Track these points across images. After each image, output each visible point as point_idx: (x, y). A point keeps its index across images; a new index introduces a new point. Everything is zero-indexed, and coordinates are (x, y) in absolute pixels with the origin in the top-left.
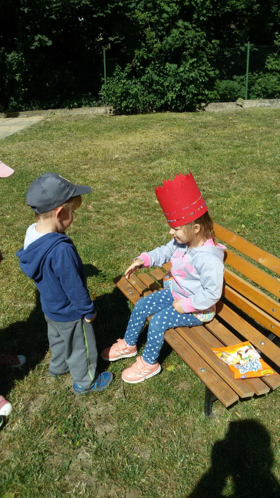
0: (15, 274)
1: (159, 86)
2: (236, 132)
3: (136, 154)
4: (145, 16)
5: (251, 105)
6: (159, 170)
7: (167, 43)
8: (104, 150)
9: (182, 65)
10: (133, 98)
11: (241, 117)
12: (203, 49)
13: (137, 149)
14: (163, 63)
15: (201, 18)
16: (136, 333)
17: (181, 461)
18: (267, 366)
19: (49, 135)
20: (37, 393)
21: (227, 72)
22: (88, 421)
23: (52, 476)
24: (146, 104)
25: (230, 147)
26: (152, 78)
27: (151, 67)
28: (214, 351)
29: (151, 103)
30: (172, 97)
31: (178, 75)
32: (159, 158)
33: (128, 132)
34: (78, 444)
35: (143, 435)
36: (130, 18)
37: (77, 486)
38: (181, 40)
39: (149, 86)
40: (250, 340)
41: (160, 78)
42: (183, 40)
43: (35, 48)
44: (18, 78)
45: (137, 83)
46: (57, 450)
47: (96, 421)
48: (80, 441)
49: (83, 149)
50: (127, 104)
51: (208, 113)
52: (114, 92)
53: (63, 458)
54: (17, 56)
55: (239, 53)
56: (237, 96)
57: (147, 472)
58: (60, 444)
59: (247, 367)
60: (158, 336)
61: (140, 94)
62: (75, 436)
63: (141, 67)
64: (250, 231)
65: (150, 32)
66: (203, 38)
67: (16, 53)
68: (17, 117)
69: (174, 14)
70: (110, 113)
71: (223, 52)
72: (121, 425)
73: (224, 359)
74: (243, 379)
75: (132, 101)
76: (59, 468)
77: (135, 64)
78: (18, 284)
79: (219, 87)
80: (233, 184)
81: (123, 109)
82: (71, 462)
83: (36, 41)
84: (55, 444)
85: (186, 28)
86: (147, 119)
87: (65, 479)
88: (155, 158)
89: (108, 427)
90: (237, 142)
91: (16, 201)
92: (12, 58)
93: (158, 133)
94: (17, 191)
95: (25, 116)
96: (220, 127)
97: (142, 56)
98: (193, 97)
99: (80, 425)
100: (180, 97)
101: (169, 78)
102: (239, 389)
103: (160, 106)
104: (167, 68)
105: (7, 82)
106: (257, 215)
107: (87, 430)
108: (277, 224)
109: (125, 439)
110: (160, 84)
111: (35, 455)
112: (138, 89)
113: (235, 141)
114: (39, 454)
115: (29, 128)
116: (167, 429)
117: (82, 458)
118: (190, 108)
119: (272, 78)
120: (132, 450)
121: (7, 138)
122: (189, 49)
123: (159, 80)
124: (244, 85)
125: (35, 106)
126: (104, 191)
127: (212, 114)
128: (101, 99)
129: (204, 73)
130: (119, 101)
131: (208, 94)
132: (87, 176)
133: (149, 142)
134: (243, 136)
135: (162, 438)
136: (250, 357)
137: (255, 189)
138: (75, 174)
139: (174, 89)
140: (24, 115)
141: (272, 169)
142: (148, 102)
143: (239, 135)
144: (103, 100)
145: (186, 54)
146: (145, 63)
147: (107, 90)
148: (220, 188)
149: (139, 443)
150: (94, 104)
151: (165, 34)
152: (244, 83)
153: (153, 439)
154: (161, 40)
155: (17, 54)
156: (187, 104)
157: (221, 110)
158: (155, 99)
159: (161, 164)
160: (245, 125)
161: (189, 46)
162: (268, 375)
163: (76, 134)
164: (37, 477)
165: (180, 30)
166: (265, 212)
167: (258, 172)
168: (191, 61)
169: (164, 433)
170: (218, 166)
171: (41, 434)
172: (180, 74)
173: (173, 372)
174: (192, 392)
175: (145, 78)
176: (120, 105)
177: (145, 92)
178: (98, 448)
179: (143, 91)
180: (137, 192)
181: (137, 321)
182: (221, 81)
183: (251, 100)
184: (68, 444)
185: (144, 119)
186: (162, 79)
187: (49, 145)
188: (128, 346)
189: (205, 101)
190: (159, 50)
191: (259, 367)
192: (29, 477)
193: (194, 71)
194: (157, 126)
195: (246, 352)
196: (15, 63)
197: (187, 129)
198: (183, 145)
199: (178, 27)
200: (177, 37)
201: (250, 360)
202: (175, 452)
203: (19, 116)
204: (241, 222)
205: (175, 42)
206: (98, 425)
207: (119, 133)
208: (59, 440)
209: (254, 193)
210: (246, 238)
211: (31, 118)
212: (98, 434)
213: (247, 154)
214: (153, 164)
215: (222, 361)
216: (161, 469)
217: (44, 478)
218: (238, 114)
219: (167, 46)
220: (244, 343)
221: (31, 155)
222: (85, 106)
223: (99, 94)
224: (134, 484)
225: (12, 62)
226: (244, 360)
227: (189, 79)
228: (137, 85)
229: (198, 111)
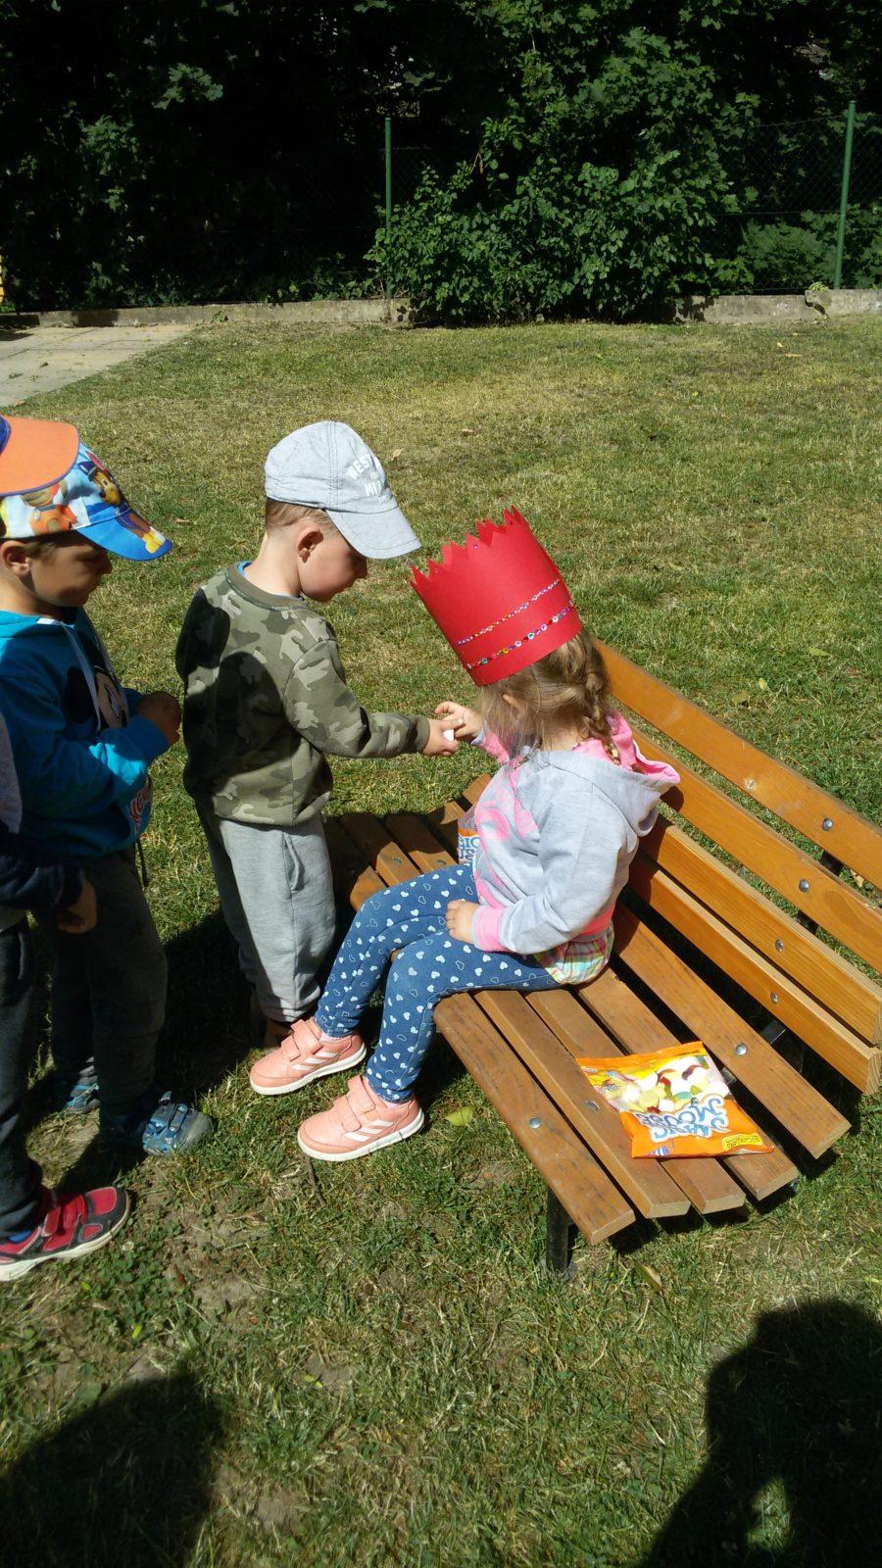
1: (558, 236)
2: (792, 388)
3: (459, 448)
4: (523, 11)
5: (851, 305)
6: (523, 501)
7: (587, 101)
9: (633, 173)
10: (473, 273)
11: (815, 344)
12: (705, 122)
13: (466, 434)
14: (573, 164)
15: (706, 22)
16: (354, 999)
17: (449, 1408)
18: (744, 1120)
19: (197, 382)
21: (782, 198)
22: (179, 1266)
23: (38, 1428)
24: (514, 296)
25: (762, 434)
26: (535, 211)
27: (533, 177)
28: (583, 1068)
29: (531, 290)
30: (596, 274)
31: (618, 204)
32: (530, 464)
33: (446, 379)
34: (135, 1334)
35: (341, 1320)
36: (473, 18)
37: (112, 1463)
38: (635, 90)
39: (527, 236)
40: (706, 1037)
41: (561, 211)
42: (641, 93)
43: (169, 106)
44: (116, 201)
45: (488, 227)
46: (68, 1349)
47: (204, 1266)
48: (144, 1326)
50: (454, 291)
51: (710, 328)
52: (413, 252)
53: (83, 1374)
54: (114, 131)
55: (824, 139)
56: (808, 276)
57: (335, 1434)
58: (81, 1331)
59: (679, 1121)
60: (414, 1013)
61: (497, 262)
62: (132, 1310)
63: (503, 176)
64: (783, 702)
65: (534, 64)
66: (704, 86)
67: (112, 120)
68: (110, 325)
69: (615, 7)
70: (400, 319)
71: (773, 136)
72: (279, 1286)
73: (608, 1095)
74: (660, 1159)
75: (471, 283)
76: (64, 1404)
77: (485, 163)
79: (756, 248)
80: (754, 551)
81: (438, 308)
82: (105, 1388)
83: (172, 85)
84: (64, 1329)
85: (653, 54)
86: (515, 340)
87: (78, 1441)
88: (517, 465)
89: (238, 1289)
90: (788, 421)
92: (100, 138)
93: (538, 387)
95: (136, 322)
96: (741, 374)
97: (507, 138)
98: (665, 276)
100: (620, 274)
101: (590, 214)
102: (640, 1189)
103: (559, 300)
104: (585, 181)
105: (81, 212)
106: (814, 651)
107: (170, 1293)
108: (872, 680)
109: (284, 1327)
110: (560, 231)
112: (492, 246)
113: (781, 417)
114: (13, 1357)
115: (142, 361)
116: (422, 1307)
117: (142, 1377)
118: (655, 311)
120: (302, 1365)
121: (67, 387)
122: (658, 119)
123: (557, 218)
124: (834, 243)
125: (166, 292)
127: (724, 332)
128: (374, 273)
129: (703, 201)
130: (428, 282)
131: (716, 270)
133: (507, 412)
134: (809, 402)
135: (401, 1331)
136: (695, 1090)
137: (820, 570)
139: (603, 249)
140: (133, 319)
142: (519, 289)
143: (799, 400)
144: (378, 277)
145: (647, 137)
146: (516, 162)
147: (393, 244)
148: (708, 564)
149: (325, 1342)
150: (351, 291)
151: (583, 70)
152: (833, 236)
153: (372, 1335)
154: (571, 92)
155: (114, 126)
156: (644, 296)
157: (754, 319)
158: (543, 280)
159: (533, 481)
160: (821, 369)
161: (659, 111)
162: (743, 1151)
163: (281, 381)
165: (635, 60)
166: (840, 645)
167: (841, 518)
168: (662, 160)
169: (409, 1318)
170: (714, 494)
171: (25, 1295)
172: (624, 200)
173: (466, 1128)
174: (518, 1196)
175: (515, 209)
176: (432, 293)
177: (511, 255)
178: (194, 1350)
179: (505, 252)
181: (359, 965)
182: (761, 230)
183: (852, 291)
184: (106, 1332)
185: (505, 340)
186: (566, 215)
187: (194, 414)
188: (325, 1037)
189: (704, 290)
190: (563, 122)
191: (718, 1123)
193: (671, 192)
194: (541, 363)
195: (686, 1074)
196: (107, 155)
197: (634, 375)
198: (613, 425)
199: (625, 52)
200: (622, 82)
201: (692, 1101)
202: (433, 1379)
203: (116, 320)
204: (757, 671)
205: (616, 97)
206: (207, 1281)
207: (416, 383)
208: (81, 1319)
209: (813, 583)
210: (765, 721)
211: (154, 328)
212: (202, 1307)
213: (813, 460)
214: (507, 483)
215: (601, 1099)
216: (380, 1428)
217: (16, 1432)
218: (806, 333)
219: (589, 111)
220: (685, 1045)
221: (133, 444)
222: (325, 296)
223: (367, 257)
224: (290, 1469)
225: (98, 150)
226: (675, 1102)
227: (655, 215)
228: (487, 232)
229: (680, 321)
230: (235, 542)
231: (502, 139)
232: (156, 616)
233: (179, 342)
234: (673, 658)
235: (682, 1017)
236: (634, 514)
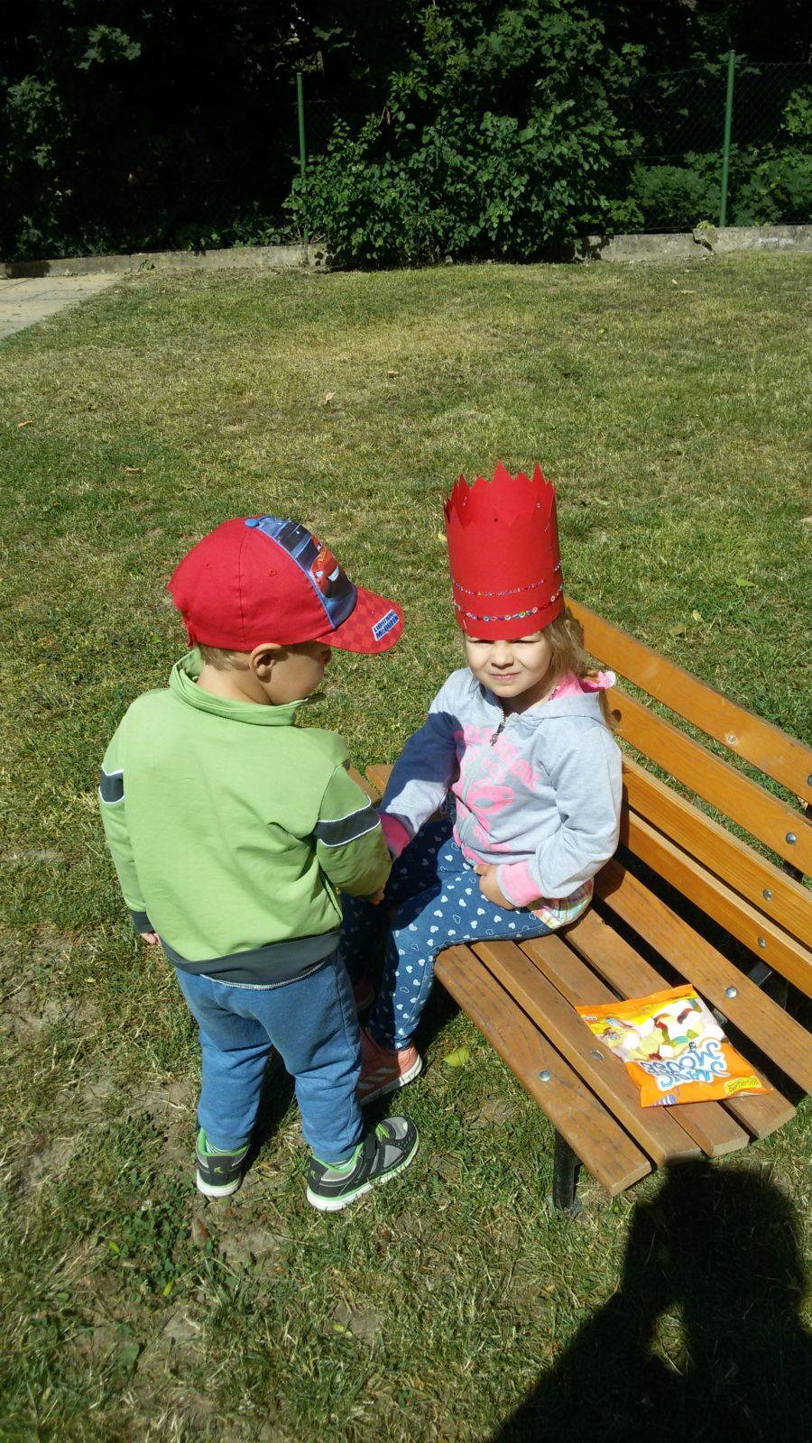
0: (7, 759)
1: (463, 182)
2: (689, 324)
3: (387, 390)
5: (735, 242)
6: (452, 442)
7: (486, 53)
8: (292, 377)
9: (531, 121)
10: (385, 219)
11: (707, 281)
12: (595, 72)
13: (392, 376)
14: (475, 114)
17: (476, 1352)
18: (742, 1064)
19: (132, 331)
20: (51, 1132)
21: (665, 140)
22: (202, 1221)
23: (82, 1393)
24: (424, 239)
25: (668, 369)
26: (441, 158)
27: (438, 127)
28: (583, 1016)
29: (440, 233)
30: (501, 217)
31: (518, 151)
32: (455, 403)
33: (367, 323)
34: (167, 1292)
35: (365, 1268)
37: (158, 1426)
38: (529, 43)
39: (433, 183)
40: (695, 979)
41: (465, 158)
42: (535, 45)
43: (90, 67)
44: (44, 158)
45: (398, 174)
46: (102, 1310)
47: (225, 1219)
48: (175, 1283)
49: (231, 374)
50: (368, 236)
51: (608, 266)
52: (328, 200)
53: (120, 1336)
54: (38, 90)
55: (701, 81)
56: (694, 212)
57: (370, 1383)
58: (114, 1291)
59: (681, 1067)
60: (416, 967)
61: (407, 208)
62: (161, 1268)
63: (411, 126)
64: (717, 633)
65: (435, 19)
66: (595, 38)
67: (35, 81)
68: (43, 276)
70: (318, 264)
71: (655, 82)
72: (300, 1235)
73: (610, 1043)
74: (666, 1107)
75: (383, 228)
76: (106, 1366)
77: (392, 115)
78: (15, 791)
79: (643, 187)
80: (673, 485)
81: (354, 252)
82: (142, 1348)
83: (92, 46)
84: (98, 1292)
85: (545, 8)
86: (428, 282)
87: (122, 1404)
88: (443, 405)
89: (261, 1241)
90: (690, 356)
91: (22, 533)
92: (25, 98)
93: (454, 328)
94: (28, 503)
95: (67, 272)
96: (641, 311)
97: (413, 91)
98: (564, 218)
99: (176, 1231)
100: (524, 217)
101: (493, 161)
102: (652, 1139)
103: (466, 242)
104: (487, 130)
105: (10, 169)
106: (740, 582)
107: (196, 1249)
108: (797, 609)
109: (309, 1277)
110: (465, 178)
111: (34, 1325)
112: (401, 193)
113: (683, 351)
114: (49, 1322)
115: (76, 310)
116: (438, 1250)
117: (177, 1335)
118: (555, 252)
119: (802, 160)
120: (330, 1315)
121: (8, 338)
122: (552, 70)
123: (463, 166)
124: (718, 182)
125: (94, 243)
126: (288, 505)
127: (620, 269)
128: (291, 222)
129: (597, 146)
130: (343, 228)
131: (609, 210)
132: (237, 457)
133: (428, 354)
134: (708, 337)
135: (422, 1276)
136: (691, 1034)
137: (736, 502)
138: (203, 450)
139: (506, 194)
140: (64, 269)
141: (789, 440)
142: (428, 233)
143: (698, 335)
144: (295, 224)
145: (543, 87)
146: (422, 112)
147: (309, 193)
148: (631, 498)
149: (351, 1291)
150: (269, 237)
151: (481, 25)
152: (716, 175)
153: (395, 1282)
154: (471, 45)
155: (37, 86)
156: (546, 237)
157: (647, 257)
158: (451, 224)
159: (460, 420)
160: (715, 305)
161: (553, 63)
162: (743, 1094)
163: (211, 327)
164: (38, 1397)
165: (527, 12)
166: (764, 574)
167: (750, 449)
168: (558, 110)
169: (428, 1263)
170: (629, 430)
171: (57, 1259)
172: (524, 147)
173: (463, 1069)
174: (520, 1134)
175: (422, 157)
176: (347, 239)
177: (421, 201)
178: (226, 1306)
179: (415, 198)
180: (384, 508)
182: (648, 170)
183: (736, 229)
184: (138, 1291)
185: (418, 282)
186: (470, 162)
187: (132, 362)
189: (599, 230)
190: (463, 73)
191: (717, 1067)
192: (13, 1394)
193: (567, 138)
194: (454, 304)
195: (681, 1018)
196: (33, 113)
197: (543, 313)
198: (526, 365)
200: (517, 35)
201: (691, 1045)
202: (459, 1324)
203: (48, 271)
204: (689, 603)
205: (512, 49)
206: (230, 1234)
207: (340, 326)
208: (112, 1279)
209: (732, 515)
210: (702, 652)
211: (84, 278)
212: (229, 1262)
213: (718, 394)
214: (437, 422)
215: (605, 1048)
216: (413, 1375)
217: (60, 1398)
218: (697, 269)
219: (487, 63)
220: (676, 989)
221: (76, 393)
222: (245, 243)
223: (285, 205)
224: (330, 1421)
225: (24, 109)
226: (673, 1046)
227: (553, 161)
228: (397, 179)
229: (580, 261)
230: (183, 489)
231: (408, 92)
232: (115, 565)
233: (110, 291)
234: (609, 592)
235: (670, 960)
236: (558, 450)
